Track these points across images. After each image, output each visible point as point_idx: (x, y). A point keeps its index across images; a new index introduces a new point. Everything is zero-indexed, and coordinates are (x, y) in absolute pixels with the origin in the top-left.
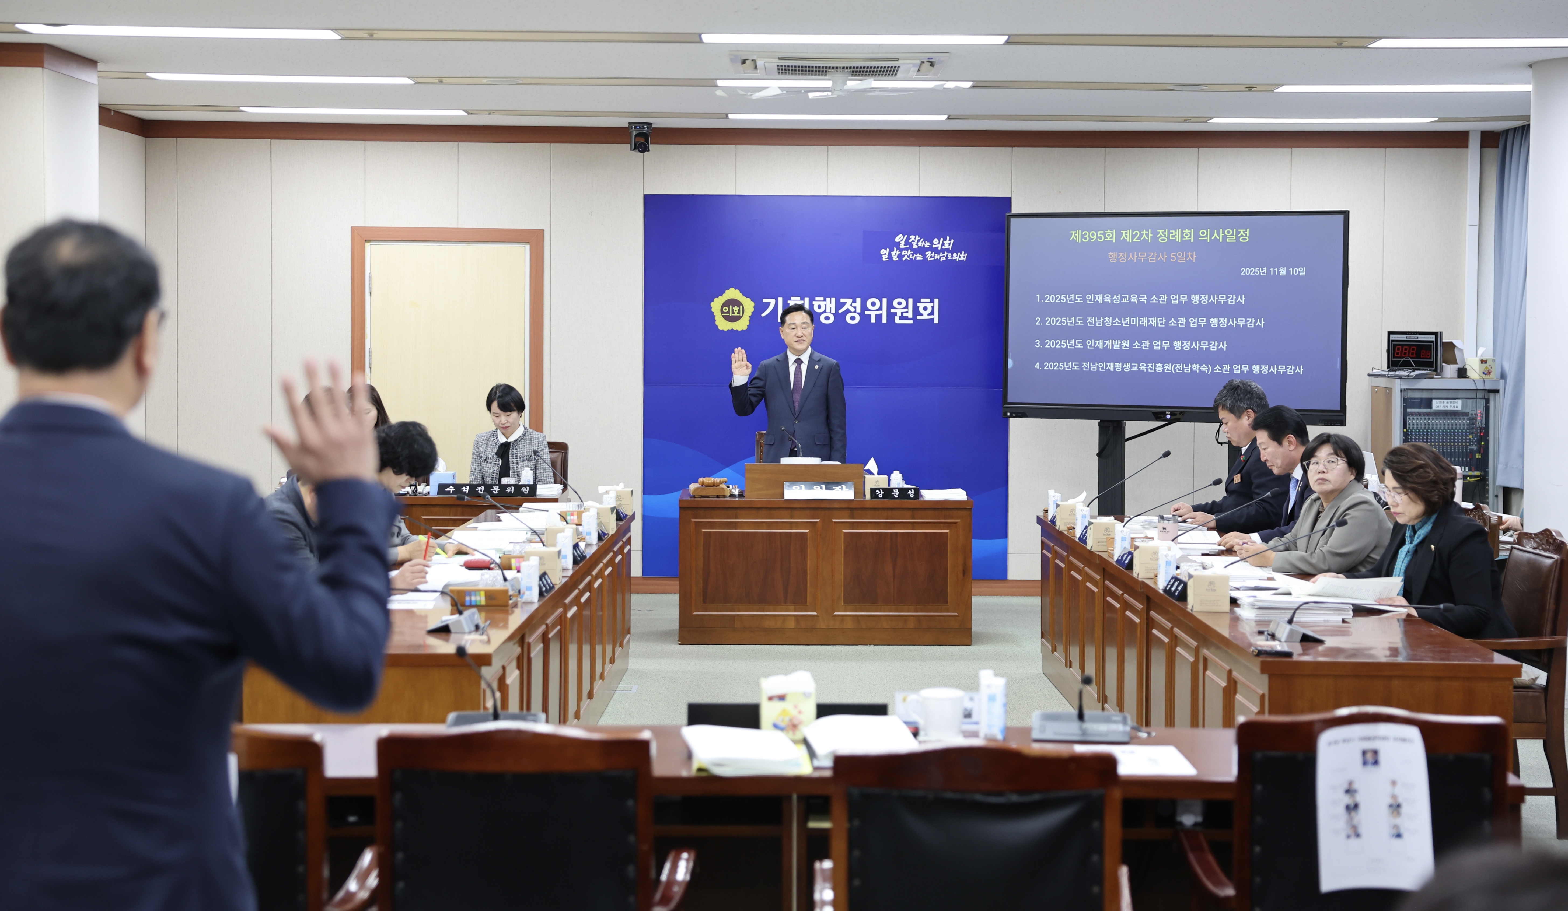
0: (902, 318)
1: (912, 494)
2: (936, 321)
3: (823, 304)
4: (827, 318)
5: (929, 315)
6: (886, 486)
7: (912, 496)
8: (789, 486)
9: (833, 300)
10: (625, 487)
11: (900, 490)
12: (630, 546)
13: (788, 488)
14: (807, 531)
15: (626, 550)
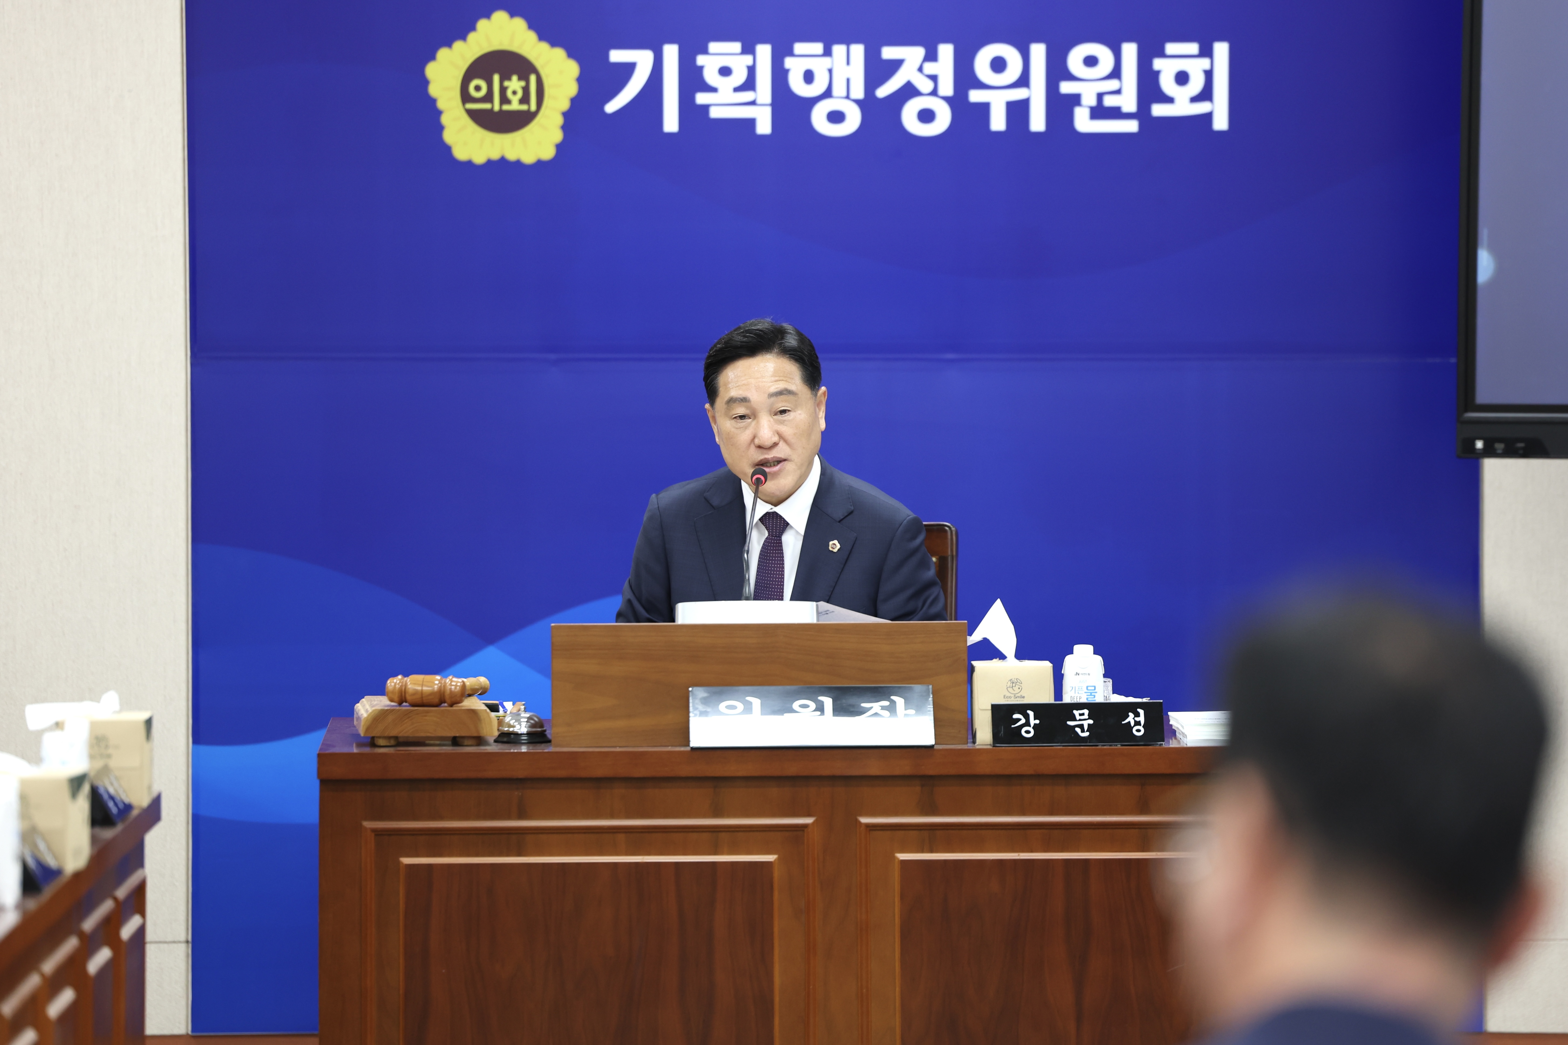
0: (1099, 112)
1: (1137, 723)
2: (1221, 123)
3: (820, 66)
4: (836, 117)
5: (1194, 99)
6: (1047, 697)
7: (1139, 731)
8: (705, 701)
9: (858, 51)
10: (126, 704)
11: (1095, 709)
12: (143, 914)
13: (701, 707)
14: (770, 858)
15: (127, 932)
